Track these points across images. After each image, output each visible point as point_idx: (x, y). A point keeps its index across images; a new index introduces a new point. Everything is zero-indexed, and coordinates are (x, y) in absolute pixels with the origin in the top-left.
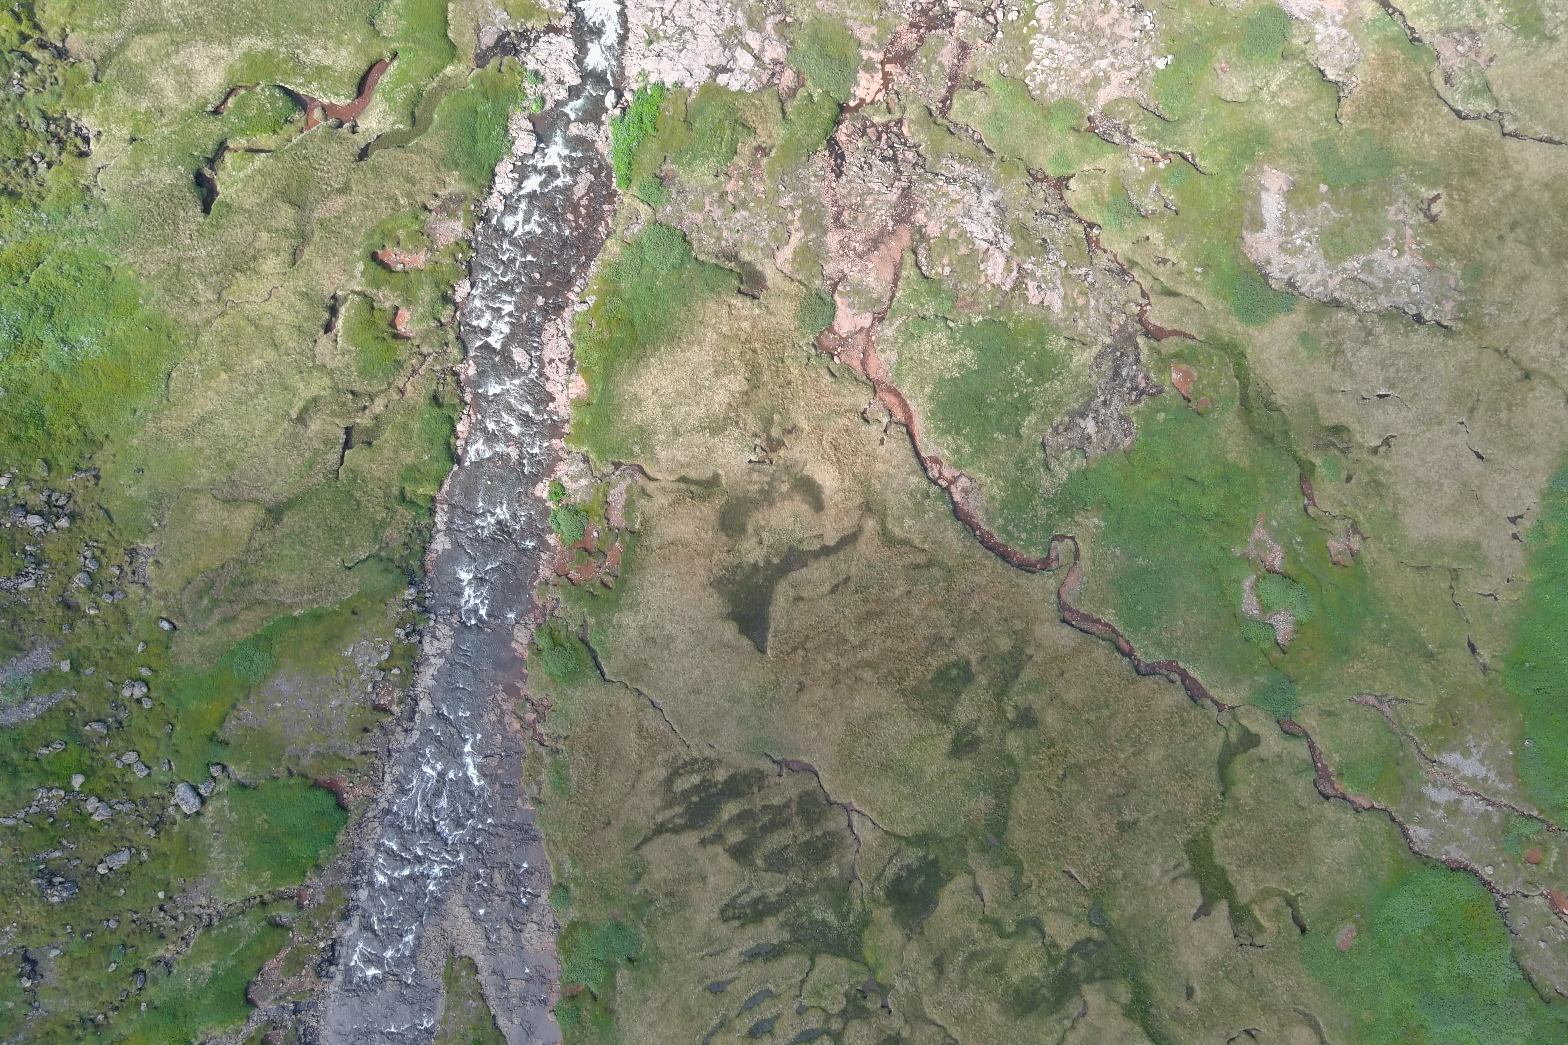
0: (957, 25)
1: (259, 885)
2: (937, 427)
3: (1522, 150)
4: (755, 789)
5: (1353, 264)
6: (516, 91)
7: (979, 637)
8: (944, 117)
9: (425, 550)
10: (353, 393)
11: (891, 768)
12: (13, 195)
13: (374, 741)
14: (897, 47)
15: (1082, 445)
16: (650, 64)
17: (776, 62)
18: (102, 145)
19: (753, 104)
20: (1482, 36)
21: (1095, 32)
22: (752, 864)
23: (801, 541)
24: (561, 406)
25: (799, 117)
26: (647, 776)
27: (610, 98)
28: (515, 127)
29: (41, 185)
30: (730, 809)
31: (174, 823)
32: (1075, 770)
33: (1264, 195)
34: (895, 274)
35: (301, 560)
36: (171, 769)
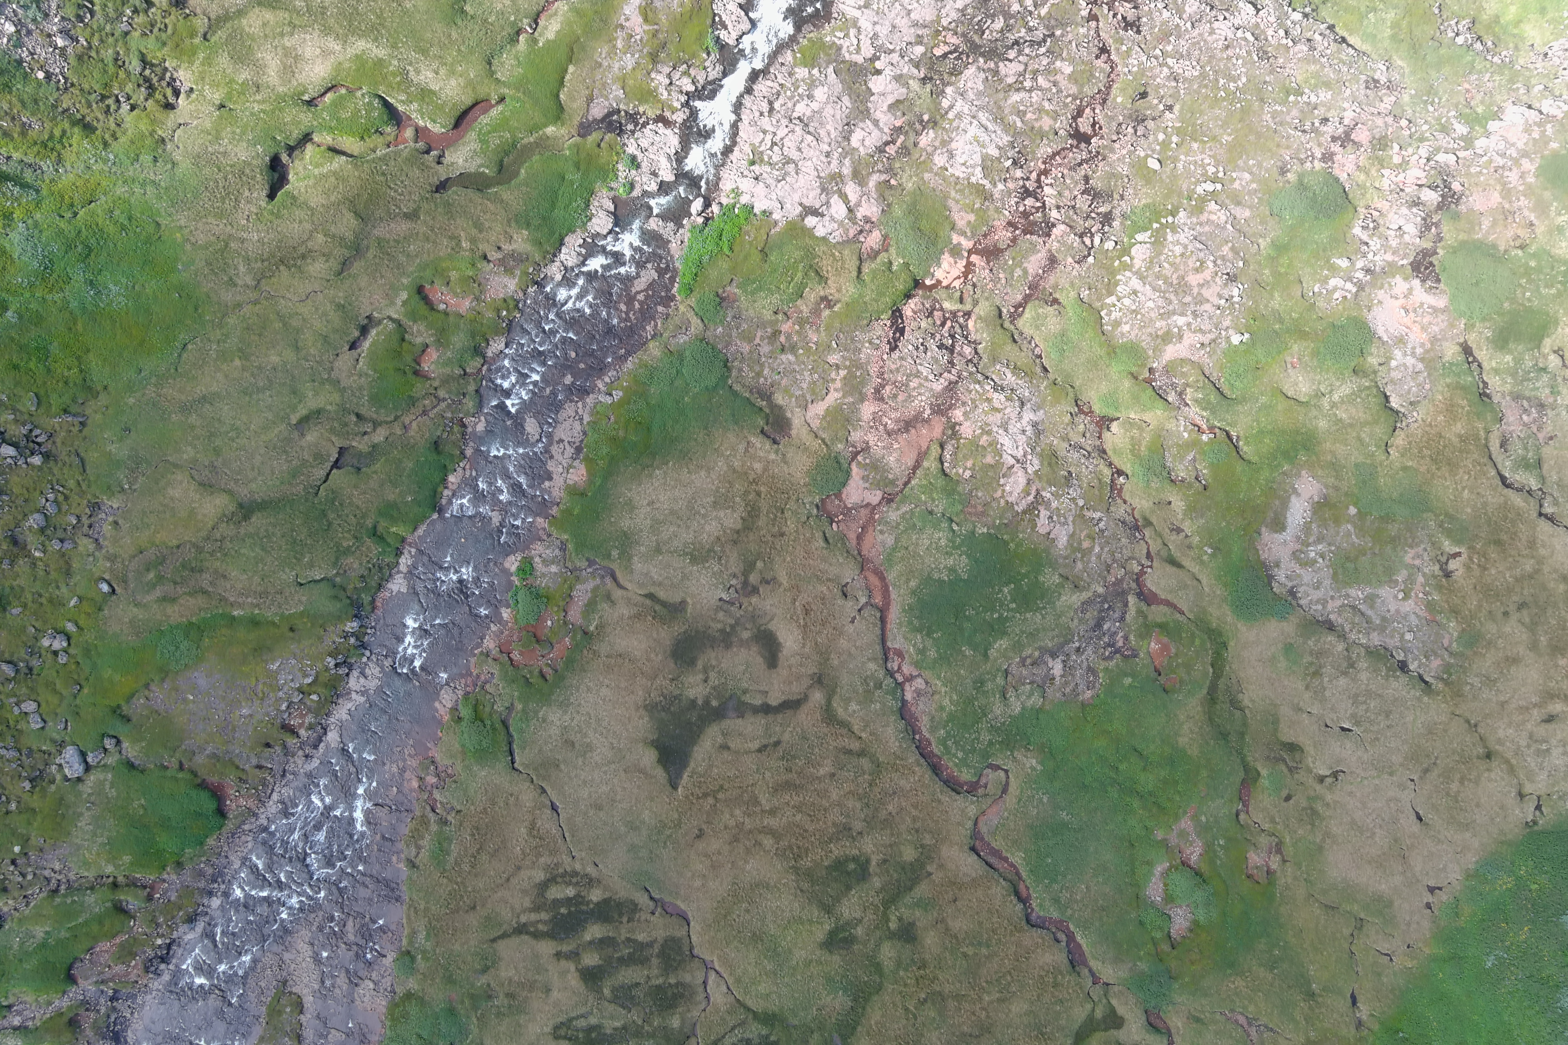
0: (1053, 237)
1: (117, 867)
2: (910, 623)
3: (1553, 536)
4: (625, 919)
5: (1357, 593)
6: (608, 170)
7: (886, 840)
8: (1011, 322)
9: (380, 586)
10: (358, 416)
11: (762, 940)
12: (88, 128)
13: (273, 759)
14: (989, 241)
15: (1044, 684)
16: (746, 185)
17: (867, 220)
18: (190, 103)
19: (833, 255)
20: (1550, 413)
21: (1182, 287)
22: (599, 991)
23: (745, 692)
24: (556, 488)
25: (872, 281)
26: (524, 874)
27: (697, 205)
28: (596, 204)
29: (119, 125)
30: (594, 931)
31: (52, 782)
32: (938, 998)
33: (1293, 499)
34: (917, 461)
35: (257, 563)
36: (66, 728)
